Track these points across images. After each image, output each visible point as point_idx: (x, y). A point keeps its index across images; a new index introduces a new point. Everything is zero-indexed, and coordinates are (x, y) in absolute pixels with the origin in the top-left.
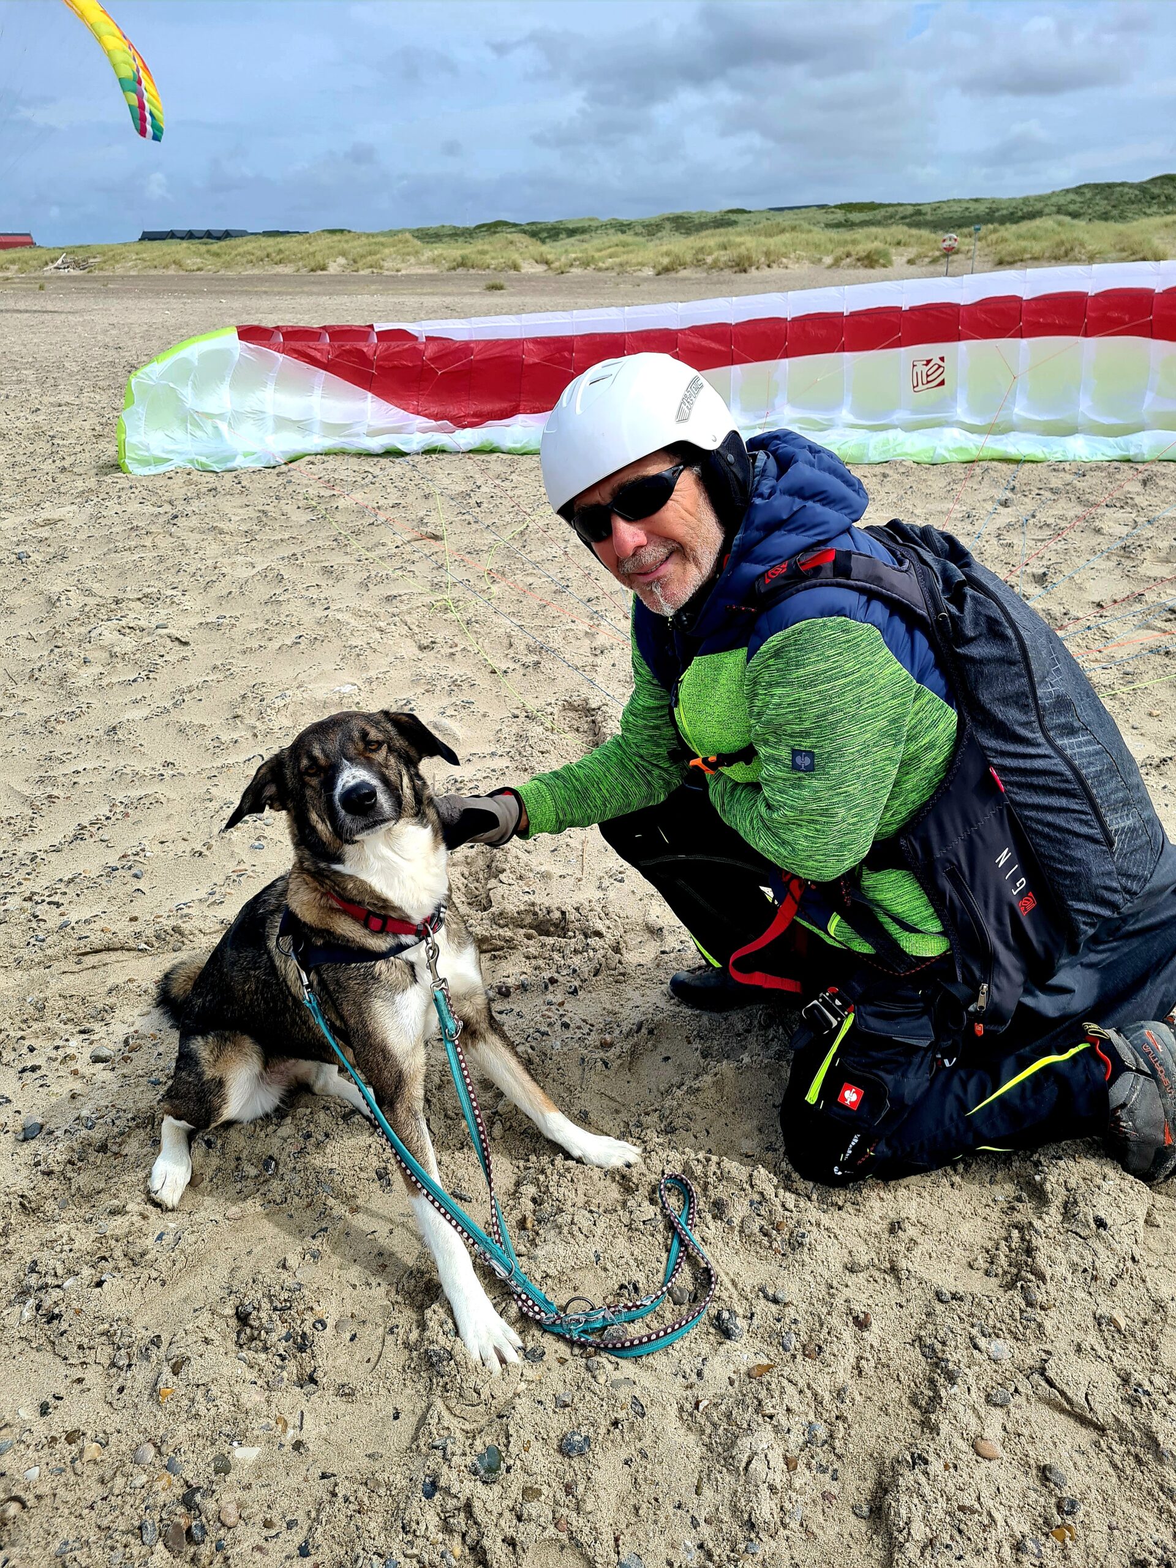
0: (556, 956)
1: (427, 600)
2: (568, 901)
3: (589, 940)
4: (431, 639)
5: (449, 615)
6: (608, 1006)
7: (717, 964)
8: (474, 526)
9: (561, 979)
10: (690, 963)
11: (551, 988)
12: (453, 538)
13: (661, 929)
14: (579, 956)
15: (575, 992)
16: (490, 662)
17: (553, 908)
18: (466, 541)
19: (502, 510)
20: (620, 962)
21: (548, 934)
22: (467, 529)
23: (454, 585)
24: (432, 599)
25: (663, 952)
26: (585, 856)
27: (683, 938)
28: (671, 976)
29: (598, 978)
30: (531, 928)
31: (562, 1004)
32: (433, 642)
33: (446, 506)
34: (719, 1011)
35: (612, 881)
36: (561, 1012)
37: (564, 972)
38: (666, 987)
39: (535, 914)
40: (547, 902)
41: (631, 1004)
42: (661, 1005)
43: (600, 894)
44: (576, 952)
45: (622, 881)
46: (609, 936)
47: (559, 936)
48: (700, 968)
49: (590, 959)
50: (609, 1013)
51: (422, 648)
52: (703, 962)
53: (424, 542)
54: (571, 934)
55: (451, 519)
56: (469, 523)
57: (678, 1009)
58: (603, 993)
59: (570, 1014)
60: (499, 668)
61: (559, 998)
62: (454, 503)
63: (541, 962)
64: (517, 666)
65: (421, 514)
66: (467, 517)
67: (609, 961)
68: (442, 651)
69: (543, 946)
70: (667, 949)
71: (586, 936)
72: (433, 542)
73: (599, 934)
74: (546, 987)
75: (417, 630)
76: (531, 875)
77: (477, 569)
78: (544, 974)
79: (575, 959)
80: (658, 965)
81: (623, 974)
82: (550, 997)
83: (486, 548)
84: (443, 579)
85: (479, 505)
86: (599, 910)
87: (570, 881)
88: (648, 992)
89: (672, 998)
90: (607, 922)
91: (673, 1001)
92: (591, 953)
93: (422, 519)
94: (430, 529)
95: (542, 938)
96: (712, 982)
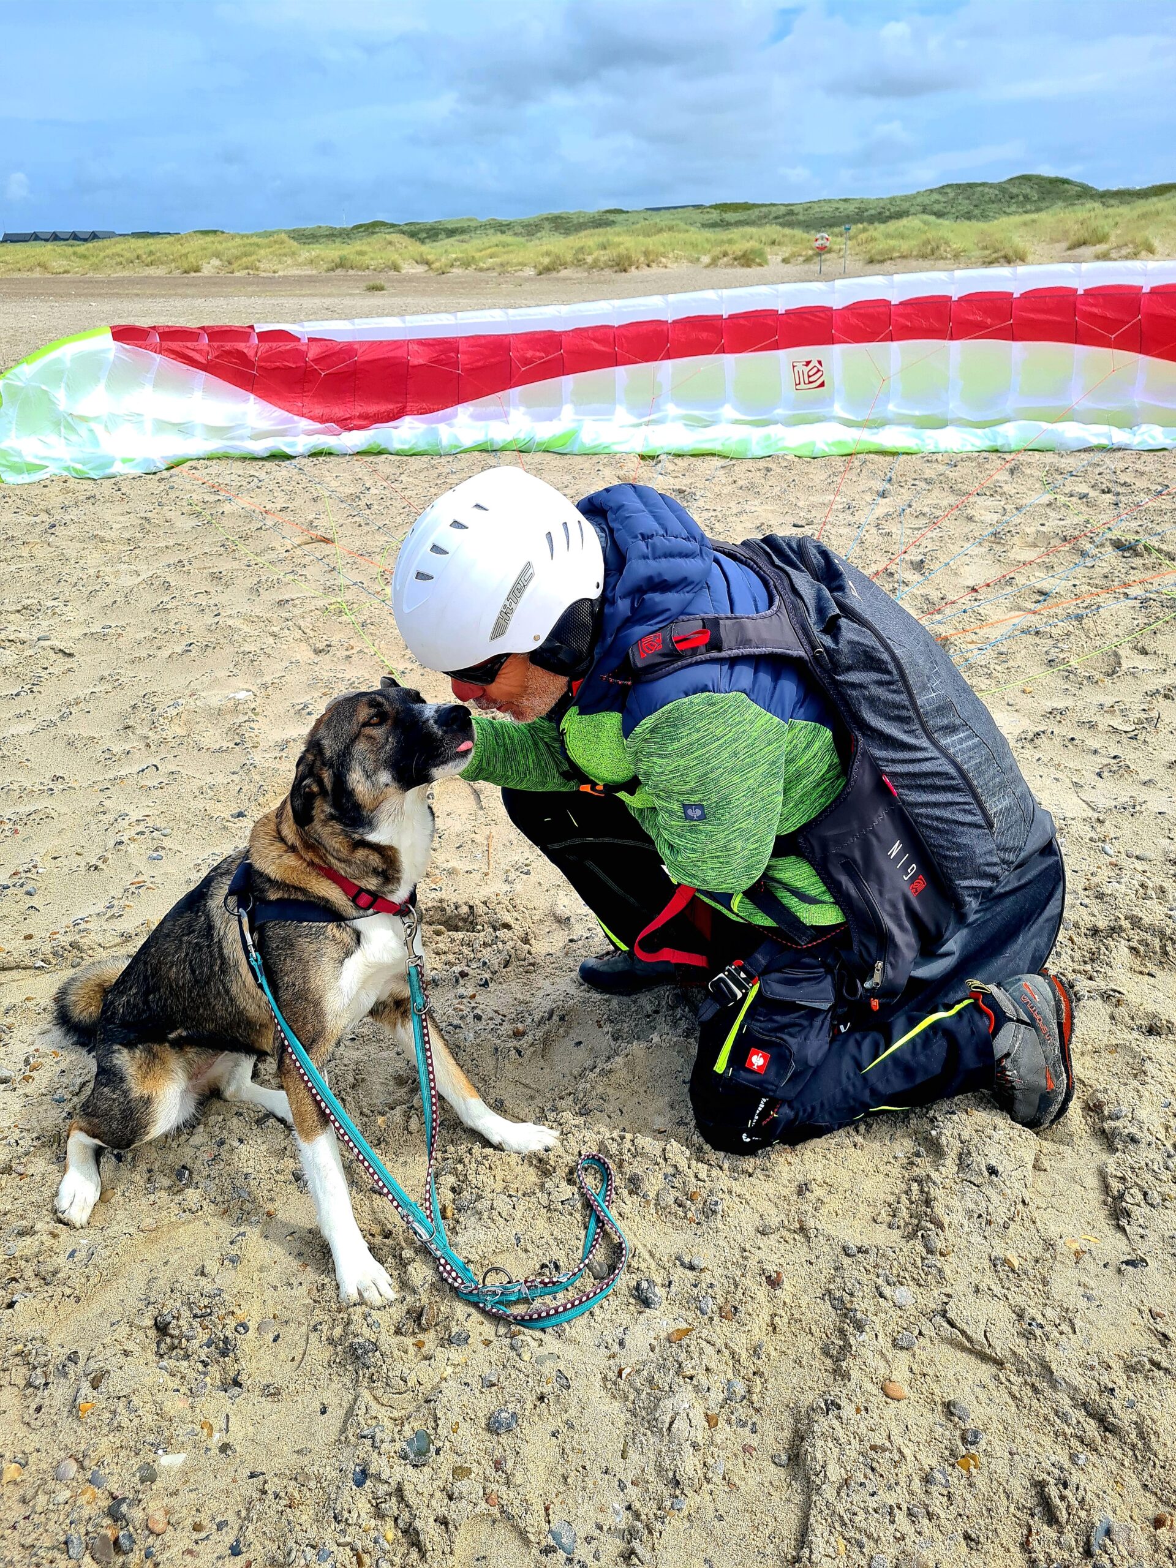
0: (465, 950)
1: (320, 603)
2: (476, 895)
3: (498, 933)
4: (326, 643)
5: (344, 618)
6: (519, 996)
7: (624, 947)
8: (365, 528)
9: (471, 972)
10: (598, 949)
11: (461, 982)
12: (344, 541)
13: (568, 919)
14: (489, 949)
15: (486, 984)
16: (387, 663)
17: (460, 903)
18: (358, 544)
19: (393, 511)
20: (529, 953)
21: (456, 929)
22: (358, 531)
23: (348, 587)
24: (325, 602)
25: (571, 941)
26: (491, 850)
27: (590, 926)
28: (580, 964)
29: (508, 969)
30: (440, 924)
31: (473, 996)
32: (328, 646)
33: (335, 509)
34: (629, 995)
35: (518, 873)
36: (473, 1005)
37: (475, 966)
38: (576, 974)
39: (443, 910)
40: (453, 898)
41: (541, 993)
42: (571, 992)
43: (506, 887)
44: (485, 945)
45: (528, 873)
46: (517, 927)
47: (468, 931)
48: (608, 953)
49: (499, 951)
50: (520, 1002)
51: (317, 652)
52: (611, 948)
53: (315, 545)
54: (479, 927)
55: (341, 521)
56: (360, 526)
57: (587, 995)
58: (513, 984)
59: (481, 1006)
60: (396, 669)
61: (471, 991)
62: (343, 506)
63: (451, 957)
65: (310, 517)
66: (357, 519)
67: (519, 952)
68: (338, 654)
69: (453, 941)
70: (575, 938)
71: (495, 929)
72: (323, 545)
73: (507, 926)
74: (457, 981)
75: (312, 634)
76: (437, 872)
77: (370, 571)
78: (454, 968)
79: (484, 951)
80: (567, 954)
81: (533, 964)
82: (461, 991)
83: (378, 550)
84: (336, 582)
85: (369, 506)
86: (507, 903)
87: (476, 876)
88: (558, 980)
89: (581, 985)
90: (515, 914)
91: (582, 988)
92: (500, 945)
93: (311, 523)
94: (320, 532)
95: (450, 933)
96: (620, 966)
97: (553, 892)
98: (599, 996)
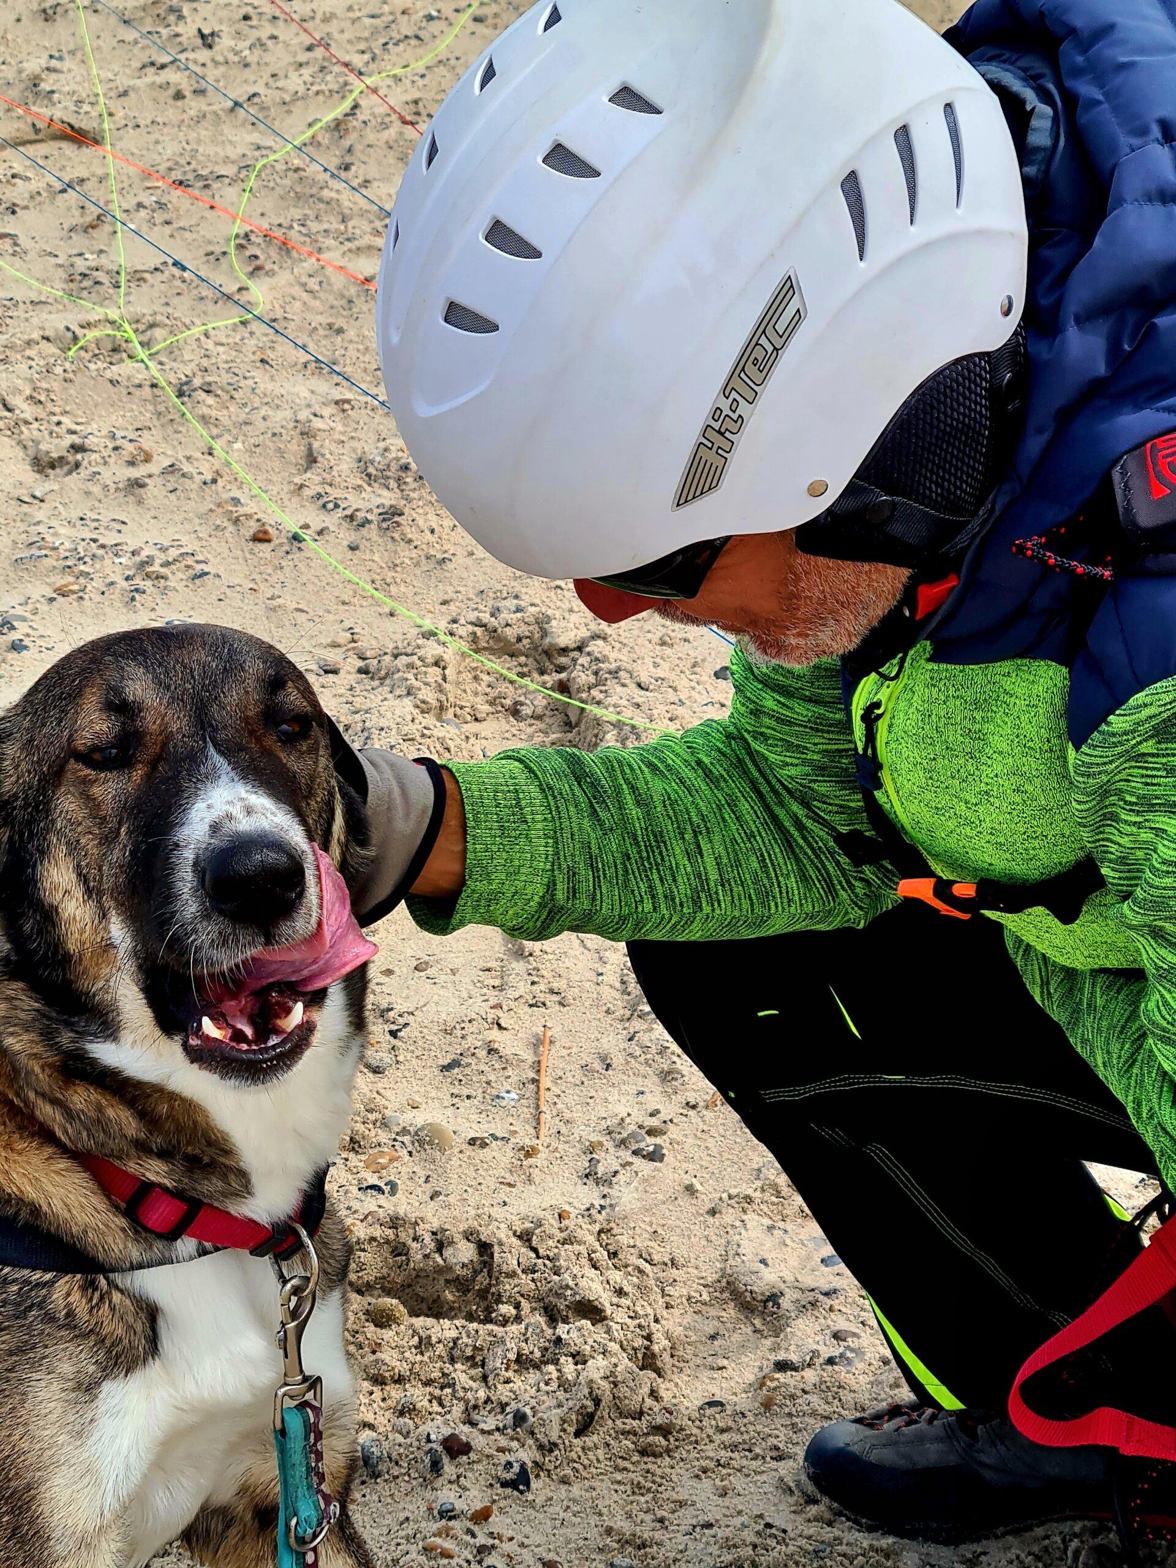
0: (461, 1374)
1: (56, 321)
2: (498, 1212)
3: (562, 1330)
4: (70, 439)
5: (125, 369)
6: (621, 1524)
7: (949, 1401)
8: (194, 105)
9: (478, 1441)
10: (864, 1398)
11: (449, 1469)
12: (131, 140)
13: (774, 1298)
14: (533, 1376)
15: (520, 1482)
16: (250, 507)
17: (455, 1231)
18: (171, 148)
19: (278, 57)
20: (654, 1394)
21: (437, 1310)
22: (171, 113)
23: (138, 277)
24: (72, 319)
25: (782, 1366)
26: (546, 1082)
27: (841, 1324)
28: (807, 1438)
29: (590, 1440)
30: (388, 1292)
31: (482, 1516)
32: (77, 448)
33: (108, 42)
35: (627, 1156)
36: (482, 1540)
37: (490, 1423)
38: (793, 1469)
39: (399, 1250)
40: (433, 1217)
41: (687, 1518)
42: (777, 1522)
43: (589, 1195)
44: (523, 1363)
45: (655, 1156)
46: (621, 1316)
47: (470, 1317)
48: (895, 1411)
49: (564, 1385)
50: (624, 1542)
51: (43, 465)
53: (42, 149)
54: (506, 1309)
55: (124, 82)
56: (179, 96)
57: (828, 1534)
58: (603, 1486)
59: (507, 1547)
60: (278, 526)
61: (475, 1498)
62: (130, 35)
63: (417, 1394)
64: (331, 520)
65: (34, 64)
66: (171, 76)
67: (623, 1390)
68: (107, 476)
69: (424, 1344)
70: (794, 1358)
71: (553, 1317)
72: (68, 148)
73: (590, 1311)
74: (436, 1466)
75: (27, 411)
76: (384, 1137)
77: (206, 232)
78: (428, 1427)
79: (518, 1384)
80: (767, 1405)
81: (664, 1431)
82: (447, 1496)
83: (230, 170)
84: (104, 260)
85: (207, 40)
86: (591, 1239)
87: (501, 1156)
88: (737, 1482)
89: (811, 1501)
90: (616, 1277)
91: (813, 1510)
92: (569, 1367)
93: (35, 82)
94: (61, 112)
95: (419, 1322)
96: (933, 1453)
97: (729, 1216)
98: (865, 1540)
